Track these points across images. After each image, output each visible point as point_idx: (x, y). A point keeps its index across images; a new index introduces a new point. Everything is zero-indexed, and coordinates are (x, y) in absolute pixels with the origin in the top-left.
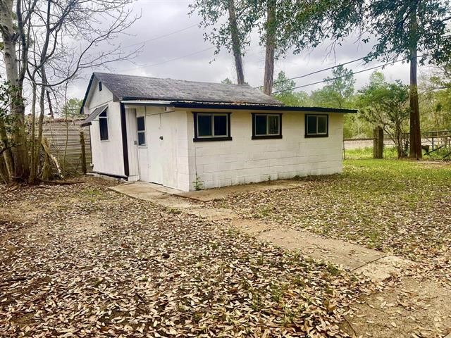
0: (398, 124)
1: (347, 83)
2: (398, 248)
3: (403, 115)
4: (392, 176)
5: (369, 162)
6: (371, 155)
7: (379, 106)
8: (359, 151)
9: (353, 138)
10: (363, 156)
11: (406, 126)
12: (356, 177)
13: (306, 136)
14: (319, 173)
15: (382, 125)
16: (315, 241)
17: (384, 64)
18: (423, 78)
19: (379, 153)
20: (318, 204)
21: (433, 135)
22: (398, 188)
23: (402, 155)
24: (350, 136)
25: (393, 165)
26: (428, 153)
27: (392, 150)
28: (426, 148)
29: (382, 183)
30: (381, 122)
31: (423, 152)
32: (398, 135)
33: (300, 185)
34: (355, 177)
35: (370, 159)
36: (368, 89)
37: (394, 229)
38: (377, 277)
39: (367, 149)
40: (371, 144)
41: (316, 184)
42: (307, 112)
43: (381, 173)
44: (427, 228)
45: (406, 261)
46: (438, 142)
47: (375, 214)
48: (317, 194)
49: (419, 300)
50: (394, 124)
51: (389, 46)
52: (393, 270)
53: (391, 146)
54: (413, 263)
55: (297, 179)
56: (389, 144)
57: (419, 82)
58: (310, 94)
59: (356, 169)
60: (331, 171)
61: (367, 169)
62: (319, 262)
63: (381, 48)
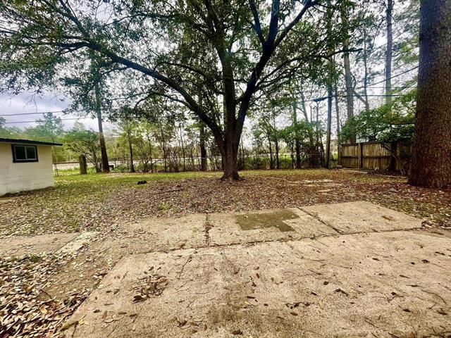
0: (94, 154)
1: (57, 125)
2: (90, 227)
3: (96, 148)
4: (91, 184)
5: (76, 177)
6: (79, 172)
7: (80, 142)
8: (70, 170)
9: (67, 162)
10: (73, 173)
11: (99, 155)
12: (66, 187)
13: (14, 161)
14: (32, 188)
15: (84, 154)
16: (21, 242)
17: (78, 117)
18: (106, 129)
19: (84, 170)
20: (29, 212)
21: (115, 160)
22: (95, 190)
23: (99, 171)
24: (64, 161)
25: (93, 177)
26: (113, 169)
27: (93, 169)
28: (112, 166)
29: (84, 189)
30: (83, 152)
31: (111, 169)
32: (95, 160)
33: (10, 200)
34: (64, 188)
35: (78, 174)
36: (72, 131)
37: (89, 216)
38: (73, 250)
39: (76, 169)
40: (78, 166)
41: (28, 197)
42: (13, 143)
43: (84, 183)
44: (108, 210)
45: (94, 233)
46: (118, 163)
47: (77, 209)
48: (27, 205)
49: (100, 253)
50: (92, 153)
51: (80, 106)
52: (85, 241)
53: (91, 166)
54: (98, 233)
55: (8, 195)
56: (90, 165)
57: (104, 131)
58: (24, 130)
59: (66, 182)
60: (44, 186)
61: (75, 182)
62: (22, 257)
63: (75, 107)
